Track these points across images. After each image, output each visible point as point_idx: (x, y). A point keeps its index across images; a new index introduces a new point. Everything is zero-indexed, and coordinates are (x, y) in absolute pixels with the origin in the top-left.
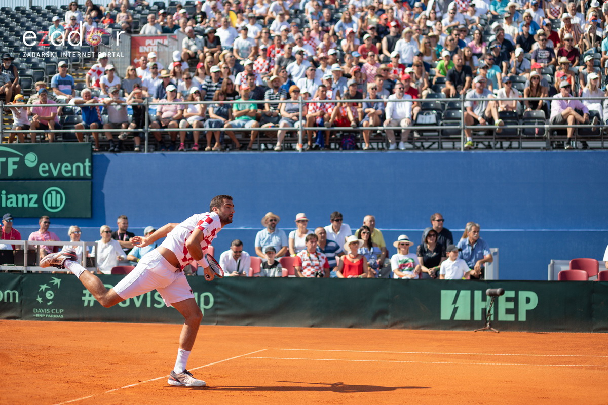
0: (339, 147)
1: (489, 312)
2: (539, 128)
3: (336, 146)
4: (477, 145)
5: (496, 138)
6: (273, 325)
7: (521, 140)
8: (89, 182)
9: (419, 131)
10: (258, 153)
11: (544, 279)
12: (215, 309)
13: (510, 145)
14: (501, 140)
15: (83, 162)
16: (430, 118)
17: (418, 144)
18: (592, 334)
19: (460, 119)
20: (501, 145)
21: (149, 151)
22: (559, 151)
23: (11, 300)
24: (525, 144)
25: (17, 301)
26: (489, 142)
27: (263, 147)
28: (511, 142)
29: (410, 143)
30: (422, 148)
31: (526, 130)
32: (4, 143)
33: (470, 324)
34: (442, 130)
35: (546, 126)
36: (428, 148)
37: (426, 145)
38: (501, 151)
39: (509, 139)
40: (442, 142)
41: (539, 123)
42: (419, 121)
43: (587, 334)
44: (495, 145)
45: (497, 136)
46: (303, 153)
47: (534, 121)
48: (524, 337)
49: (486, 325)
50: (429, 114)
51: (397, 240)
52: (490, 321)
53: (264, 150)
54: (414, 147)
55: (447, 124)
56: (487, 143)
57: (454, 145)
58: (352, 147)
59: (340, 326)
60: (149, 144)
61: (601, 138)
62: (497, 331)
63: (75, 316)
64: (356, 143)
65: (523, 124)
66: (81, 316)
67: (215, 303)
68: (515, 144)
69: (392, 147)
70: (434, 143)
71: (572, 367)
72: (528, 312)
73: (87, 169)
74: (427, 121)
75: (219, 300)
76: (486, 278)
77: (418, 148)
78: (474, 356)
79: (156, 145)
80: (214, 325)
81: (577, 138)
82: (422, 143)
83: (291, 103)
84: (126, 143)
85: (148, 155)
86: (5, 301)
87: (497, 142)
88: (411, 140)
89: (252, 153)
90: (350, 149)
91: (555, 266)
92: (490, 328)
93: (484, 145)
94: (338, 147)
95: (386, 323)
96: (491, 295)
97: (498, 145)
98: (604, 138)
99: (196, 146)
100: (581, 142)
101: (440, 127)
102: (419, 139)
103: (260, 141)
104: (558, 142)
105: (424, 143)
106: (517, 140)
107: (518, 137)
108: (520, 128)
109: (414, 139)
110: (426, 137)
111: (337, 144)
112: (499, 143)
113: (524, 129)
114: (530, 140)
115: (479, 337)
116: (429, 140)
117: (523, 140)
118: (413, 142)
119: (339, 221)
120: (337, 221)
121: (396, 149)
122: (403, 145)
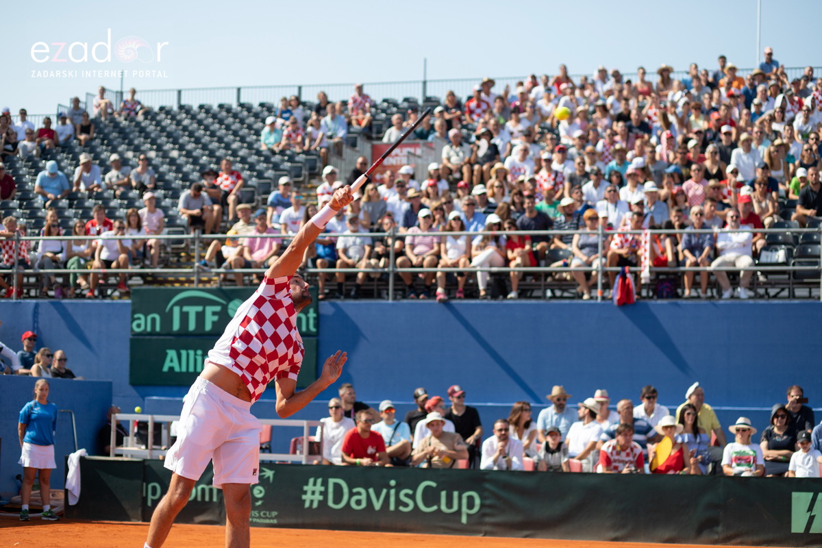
0: (654, 294)
3: (648, 293)
6: (561, 538)
8: (314, 339)
9: (763, 273)
10: (541, 302)
12: (481, 514)
15: (306, 313)
16: (778, 256)
17: (761, 291)
19: (819, 257)
21: (395, 298)
23: (207, 499)
25: (215, 499)
27: (549, 293)
30: (766, 297)
32: (201, 286)
34: (795, 272)
36: (775, 297)
37: (772, 292)
40: (793, 289)
42: (764, 259)
46: (603, 302)
50: (777, 250)
51: (734, 423)
53: (551, 298)
54: (756, 295)
55: (801, 264)
57: (810, 292)
58: (670, 295)
59: (653, 540)
60: (395, 290)
63: (293, 521)
64: (676, 289)
66: (300, 521)
67: (482, 506)
69: (727, 294)
70: (783, 290)
73: (311, 322)
74: (774, 260)
75: (488, 502)
77: (761, 297)
79: (404, 290)
80: (480, 537)
82: (766, 290)
83: (588, 234)
84: (363, 288)
85: (393, 305)
86: (199, 499)
88: (753, 285)
89: (533, 301)
90: (667, 297)
94: (651, 294)
95: (716, 537)
99: (460, 292)
101: (791, 268)
102: (764, 283)
103: (545, 285)
105: (769, 290)
109: (755, 284)
110: (773, 282)
111: (650, 290)
116: (776, 286)
118: (755, 288)
119: (652, 400)
120: (649, 398)
121: (732, 297)
122: (742, 292)
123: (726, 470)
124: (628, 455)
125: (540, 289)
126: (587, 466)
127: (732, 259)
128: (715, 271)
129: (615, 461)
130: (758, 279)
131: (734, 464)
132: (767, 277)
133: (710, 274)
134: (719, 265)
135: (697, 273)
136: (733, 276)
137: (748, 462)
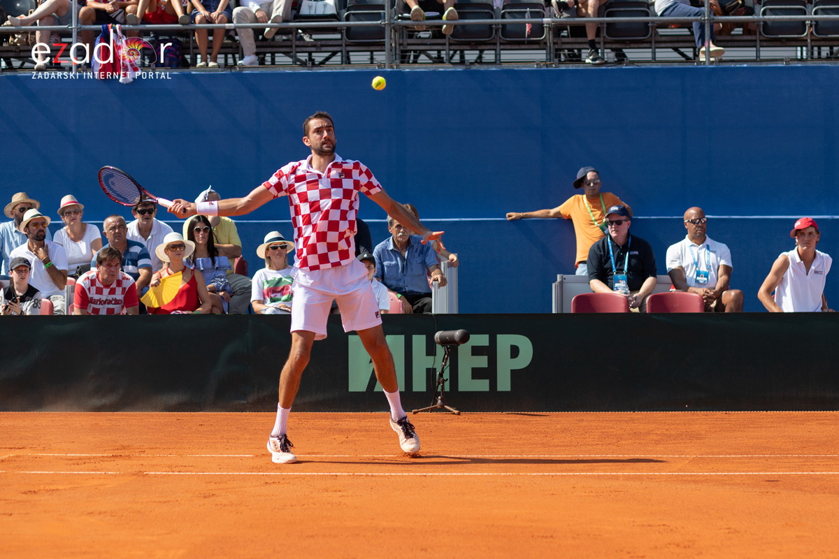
1: (441, 375)
2: (533, 24)
4: (416, 57)
5: (450, 44)
7: (498, 47)
9: (305, 30)
11: (546, 312)
13: (480, 57)
14: (462, 47)
17: (303, 57)
18: (638, 415)
19: (382, 7)
20: (462, 57)
22: (571, 67)
24: (507, 55)
26: (439, 51)
27: (3, 63)
28: (481, 51)
29: (286, 54)
30: (310, 64)
31: (508, 28)
34: (349, 28)
35: (545, 20)
36: (323, 64)
37: (318, 57)
38: (460, 68)
39: (478, 45)
40: (348, 52)
41: (533, 15)
42: (304, 10)
43: (627, 415)
44: (451, 58)
45: (453, 40)
47: (522, 10)
48: (508, 422)
49: (435, 401)
52: (445, 394)
53: (6, 69)
54: (294, 62)
55: (358, 17)
56: (434, 54)
57: (372, 58)
58: (175, 62)
61: (651, 42)
62: (456, 412)
64: (183, 55)
65: (503, 17)
68: (489, 56)
70: (334, 54)
71: (599, 476)
72: (515, 374)
74: (320, 12)
77: (303, 64)
81: (605, 43)
82: (310, 53)
87: (455, 51)
88: (291, 48)
90: (170, 67)
91: (564, 285)
92: (442, 409)
93: (429, 56)
94: (147, 62)
95: (244, 401)
96: (444, 342)
97: (457, 58)
98: (656, 42)
100: (613, 50)
101: (344, 23)
104: (569, 50)
105: (313, 54)
106: (492, 47)
107: (494, 41)
108: (497, 24)
109: (294, 46)
110: (319, 43)
111: (146, 57)
112: (458, 52)
113: (504, 25)
114: (517, 47)
115: (421, 423)
116: (324, 49)
117: (502, 47)
118: (294, 52)
120: (142, 212)
123: (257, 307)
126: (59, 306)
129: (95, 302)
131: (267, 300)
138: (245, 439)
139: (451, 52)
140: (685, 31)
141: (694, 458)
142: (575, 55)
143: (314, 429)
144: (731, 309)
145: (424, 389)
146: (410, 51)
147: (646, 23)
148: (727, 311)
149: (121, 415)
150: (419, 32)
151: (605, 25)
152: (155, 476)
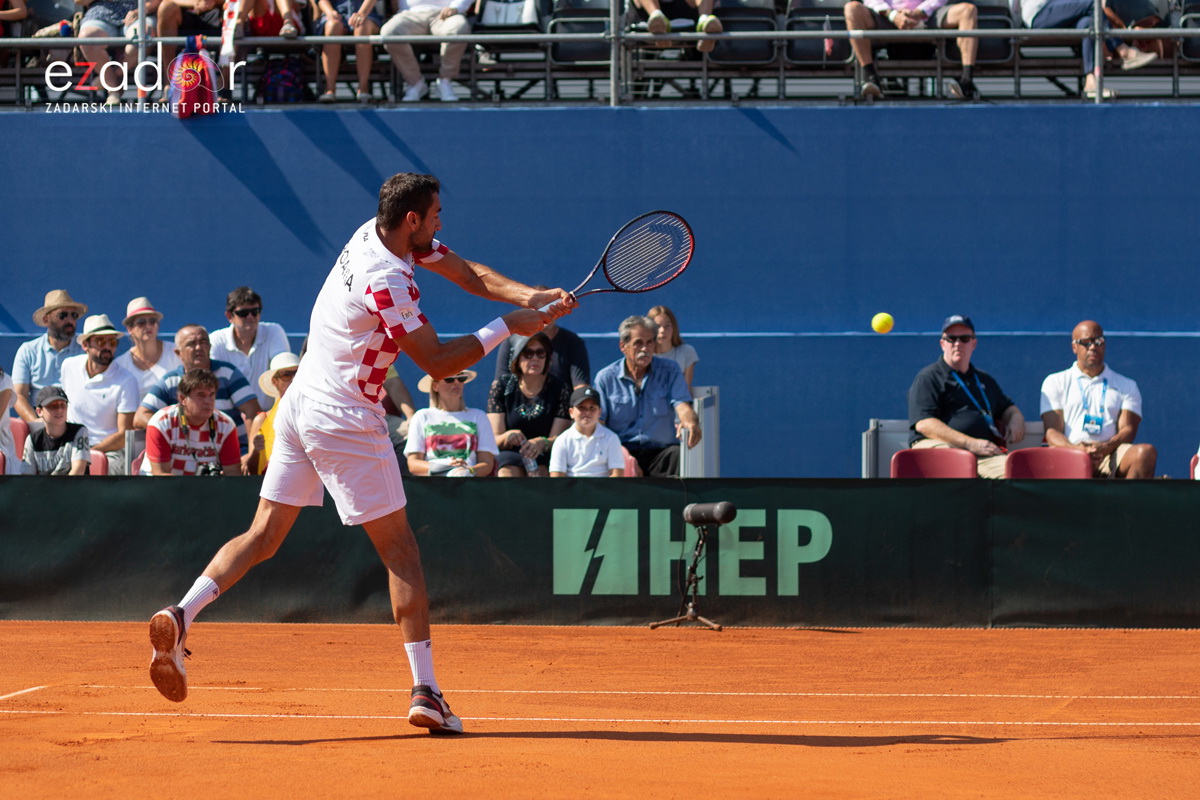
0: (256, 95)
1: (693, 570)
2: (834, 39)
4: (657, 88)
5: (710, 69)
6: (65, 617)
7: (782, 74)
9: (488, 47)
10: (16, 111)
11: (852, 475)
13: (755, 89)
14: (727, 74)
16: (521, 10)
17: (487, 86)
18: (990, 632)
19: (605, 13)
20: (728, 88)
22: (892, 105)
24: (795, 87)
26: (693, 80)
27: (33, 94)
28: (757, 80)
29: (462, 82)
30: (496, 97)
31: (797, 45)
33: (637, 608)
34: (556, 44)
36: (516, 98)
37: (510, 87)
38: (725, 106)
39: (751, 72)
40: (555, 81)
41: (836, 25)
42: (490, 19)
43: (974, 632)
44: (711, 90)
45: (714, 63)
47: (819, 18)
48: (794, 642)
49: (684, 611)
52: (698, 598)
53: (35, 104)
54: (474, 95)
55: (570, 27)
56: (685, 84)
57: (591, 90)
59: (261, 618)
61: (1013, 68)
62: (716, 626)
64: (305, 83)
65: (790, 28)
68: (768, 87)
69: (413, 93)
70: (533, 82)
72: (805, 569)
74: (512, 20)
76: (682, 475)
77: (487, 98)
78: (646, 697)
82: (498, 82)
87: (717, 80)
88: (467, 73)
90: (286, 101)
91: (880, 435)
92: (695, 618)
93: (677, 87)
94: (251, 93)
96: (697, 520)
97: (719, 90)
98: (1021, 68)
101: (548, 36)
102: (492, 70)
103: (22, 76)
104: (890, 79)
105: (503, 84)
106: (773, 74)
107: (775, 65)
108: (780, 39)
109: (473, 71)
110: (510, 66)
111: (250, 86)
112: (722, 82)
113: (791, 41)
114: (810, 74)
115: (662, 643)
116: (518, 75)
117: (788, 74)
118: (473, 80)
119: (250, 316)
120: (243, 314)
121: (425, 98)
122: (446, 89)
123: (416, 464)
124: (205, 437)
125: (14, 85)
126: (117, 464)
127: (424, 17)
128: (387, 42)
129: (178, 450)
130: (477, 58)
131: (431, 453)
132: (498, 59)
133: (378, 49)
134: (396, 32)
135: (350, 48)
136: (427, 52)
137: (460, 449)
138: (397, 665)
139: (711, 82)
140: (1067, 51)
141: (1075, 700)
142: (897, 87)
143: (501, 650)
144: (1137, 474)
145: (667, 592)
146: (647, 79)
147: (1006, 40)
148: (1130, 476)
149: (210, 627)
150: (662, 50)
151: (944, 43)
152: (261, 720)
